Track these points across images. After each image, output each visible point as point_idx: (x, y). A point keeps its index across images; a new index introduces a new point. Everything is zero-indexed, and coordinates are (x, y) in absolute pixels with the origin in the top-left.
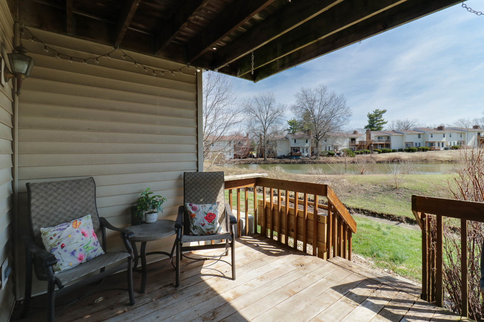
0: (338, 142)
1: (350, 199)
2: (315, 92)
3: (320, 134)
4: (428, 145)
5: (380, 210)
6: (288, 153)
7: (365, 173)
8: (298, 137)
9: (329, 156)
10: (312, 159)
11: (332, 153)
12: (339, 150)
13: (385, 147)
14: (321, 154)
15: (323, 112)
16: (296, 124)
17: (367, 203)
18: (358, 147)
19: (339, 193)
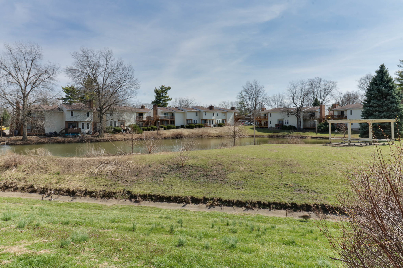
0: (125, 116)
1: (137, 184)
2: (98, 55)
3: (104, 107)
4: (203, 122)
5: (168, 193)
6: (62, 130)
7: (153, 152)
8: (76, 109)
9: (114, 133)
10: (94, 137)
11: (119, 129)
12: (126, 125)
13: (170, 124)
14: (105, 130)
15: (109, 81)
16: (74, 92)
17: (155, 187)
18: (146, 122)
19: (124, 178)
